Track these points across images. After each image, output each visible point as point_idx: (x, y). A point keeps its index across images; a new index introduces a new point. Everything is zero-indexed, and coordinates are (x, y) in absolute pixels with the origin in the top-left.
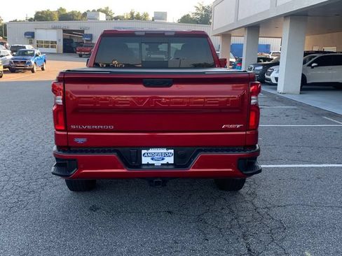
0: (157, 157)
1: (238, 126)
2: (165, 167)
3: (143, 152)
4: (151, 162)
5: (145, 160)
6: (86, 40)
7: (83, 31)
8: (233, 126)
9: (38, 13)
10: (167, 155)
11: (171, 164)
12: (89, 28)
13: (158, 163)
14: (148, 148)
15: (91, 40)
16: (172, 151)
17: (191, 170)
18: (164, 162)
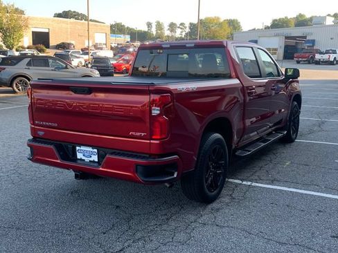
0: (87, 154)
1: (143, 134)
2: (92, 164)
3: (78, 148)
4: (83, 158)
5: (79, 156)
6: (308, 46)
7: (305, 37)
8: (138, 134)
9: (274, 21)
10: (92, 153)
11: (96, 162)
12: (312, 34)
13: (87, 160)
14: (80, 145)
15: (313, 46)
16: (96, 150)
17: (101, 169)
18: (91, 159)
